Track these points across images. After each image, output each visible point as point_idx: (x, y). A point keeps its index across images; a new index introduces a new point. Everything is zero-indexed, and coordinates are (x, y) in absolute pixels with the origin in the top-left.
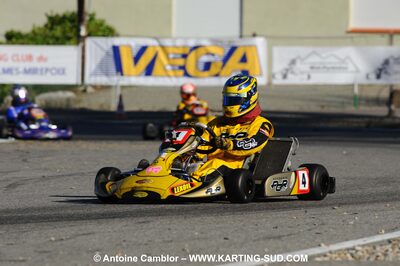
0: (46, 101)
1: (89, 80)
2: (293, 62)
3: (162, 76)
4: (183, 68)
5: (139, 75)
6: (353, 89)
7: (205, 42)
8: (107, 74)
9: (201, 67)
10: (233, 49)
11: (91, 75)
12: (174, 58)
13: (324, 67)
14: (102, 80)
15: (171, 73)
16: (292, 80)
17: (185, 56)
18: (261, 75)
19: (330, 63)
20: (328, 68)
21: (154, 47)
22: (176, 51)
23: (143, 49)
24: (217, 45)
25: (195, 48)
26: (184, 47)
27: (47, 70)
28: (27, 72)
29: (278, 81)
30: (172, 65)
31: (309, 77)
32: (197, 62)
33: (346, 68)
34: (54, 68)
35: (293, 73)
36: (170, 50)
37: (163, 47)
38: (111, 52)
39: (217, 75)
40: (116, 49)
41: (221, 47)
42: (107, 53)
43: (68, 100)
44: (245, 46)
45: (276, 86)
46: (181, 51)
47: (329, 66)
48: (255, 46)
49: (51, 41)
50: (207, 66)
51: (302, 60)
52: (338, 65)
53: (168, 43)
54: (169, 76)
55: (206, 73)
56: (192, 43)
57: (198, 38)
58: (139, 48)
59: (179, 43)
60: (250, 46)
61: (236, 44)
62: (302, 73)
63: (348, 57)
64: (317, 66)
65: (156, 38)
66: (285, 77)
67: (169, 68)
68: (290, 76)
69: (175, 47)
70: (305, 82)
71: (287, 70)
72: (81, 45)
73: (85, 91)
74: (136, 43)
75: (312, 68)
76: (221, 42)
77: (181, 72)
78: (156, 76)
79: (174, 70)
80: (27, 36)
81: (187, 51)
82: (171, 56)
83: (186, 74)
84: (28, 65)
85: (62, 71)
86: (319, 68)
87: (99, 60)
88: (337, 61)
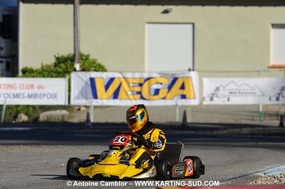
0: (47, 117)
1: (73, 102)
2: (217, 89)
3: (125, 99)
4: (139, 93)
5: (109, 99)
6: (259, 108)
7: (155, 75)
8: (86, 98)
9: (153, 92)
10: (175, 80)
11: (75, 99)
12: (133, 86)
13: (239, 93)
14: (83, 102)
15: (131, 97)
16: (217, 101)
17: (141, 85)
18: (195, 98)
19: (243, 90)
20: (242, 93)
21: (119, 78)
22: (135, 81)
23: (112, 80)
24: (164, 77)
25: (148, 79)
26: (140, 78)
27: (44, 95)
28: (30, 96)
29: (207, 102)
30: (132, 91)
31: (229, 100)
32: (149, 89)
33: (255, 93)
34: (49, 94)
35: (217, 96)
36: (130, 81)
37: (125, 78)
38: (89, 82)
39: (164, 98)
40: (92, 80)
41: (167, 78)
42: (86, 83)
43: (63, 116)
44: (183, 78)
45: (206, 106)
46: (138, 82)
47: (242, 91)
48: (190, 78)
49: (54, 75)
50: (157, 92)
51: (224, 87)
52: (249, 91)
53: (129, 75)
54: (130, 99)
55: (156, 97)
56: (146, 76)
57: (150, 72)
58: (108, 79)
59: (137, 75)
60: (187, 78)
61: (177, 76)
62: (224, 96)
63: (256, 85)
64: (234, 91)
65: (120, 72)
66: (211, 99)
67: (129, 93)
68: (215, 98)
69: (134, 78)
70: (227, 103)
71: (213, 94)
72: (67, 77)
73: (79, 109)
74: (106, 76)
75: (230, 93)
76: (167, 75)
77: (139, 96)
78: (121, 99)
79: (133, 94)
80: (36, 71)
81: (142, 82)
82: (131, 85)
83: (142, 98)
84: (31, 92)
85: (55, 96)
86: (235, 93)
87: (80, 88)
88: (248, 88)
